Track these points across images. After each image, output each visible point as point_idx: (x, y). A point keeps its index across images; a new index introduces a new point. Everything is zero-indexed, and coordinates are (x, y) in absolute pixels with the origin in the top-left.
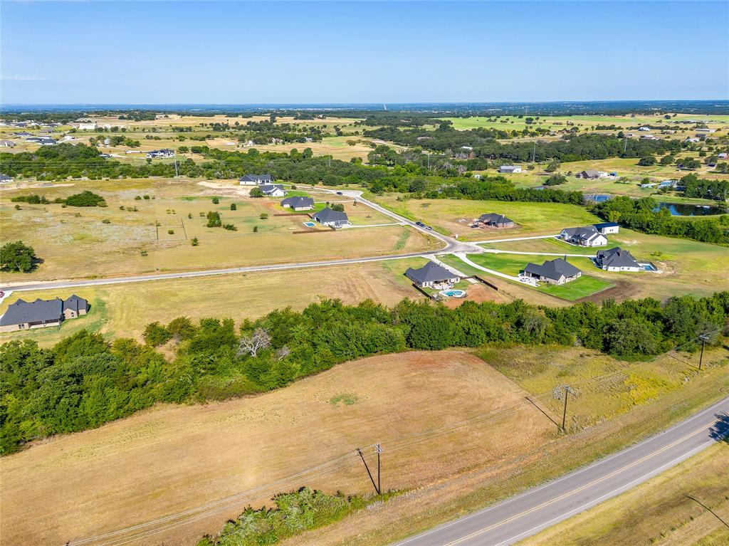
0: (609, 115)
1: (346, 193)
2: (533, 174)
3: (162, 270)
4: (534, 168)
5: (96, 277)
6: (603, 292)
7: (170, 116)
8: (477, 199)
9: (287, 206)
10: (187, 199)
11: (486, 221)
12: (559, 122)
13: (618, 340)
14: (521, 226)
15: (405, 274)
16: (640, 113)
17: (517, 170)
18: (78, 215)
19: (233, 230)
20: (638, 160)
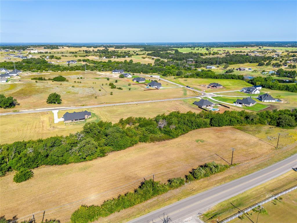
0: (237, 47)
1: (154, 76)
2: (219, 69)
3: (106, 103)
4: (219, 67)
5: (84, 105)
6: (266, 109)
7: (65, 47)
8: (204, 78)
9: (135, 81)
10: (97, 78)
11: (212, 86)
12: (220, 50)
13: (282, 122)
14: (225, 88)
15: (193, 104)
16: (249, 46)
17: (213, 67)
18: (61, 84)
19: (121, 89)
20: (258, 64)
